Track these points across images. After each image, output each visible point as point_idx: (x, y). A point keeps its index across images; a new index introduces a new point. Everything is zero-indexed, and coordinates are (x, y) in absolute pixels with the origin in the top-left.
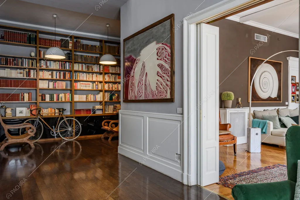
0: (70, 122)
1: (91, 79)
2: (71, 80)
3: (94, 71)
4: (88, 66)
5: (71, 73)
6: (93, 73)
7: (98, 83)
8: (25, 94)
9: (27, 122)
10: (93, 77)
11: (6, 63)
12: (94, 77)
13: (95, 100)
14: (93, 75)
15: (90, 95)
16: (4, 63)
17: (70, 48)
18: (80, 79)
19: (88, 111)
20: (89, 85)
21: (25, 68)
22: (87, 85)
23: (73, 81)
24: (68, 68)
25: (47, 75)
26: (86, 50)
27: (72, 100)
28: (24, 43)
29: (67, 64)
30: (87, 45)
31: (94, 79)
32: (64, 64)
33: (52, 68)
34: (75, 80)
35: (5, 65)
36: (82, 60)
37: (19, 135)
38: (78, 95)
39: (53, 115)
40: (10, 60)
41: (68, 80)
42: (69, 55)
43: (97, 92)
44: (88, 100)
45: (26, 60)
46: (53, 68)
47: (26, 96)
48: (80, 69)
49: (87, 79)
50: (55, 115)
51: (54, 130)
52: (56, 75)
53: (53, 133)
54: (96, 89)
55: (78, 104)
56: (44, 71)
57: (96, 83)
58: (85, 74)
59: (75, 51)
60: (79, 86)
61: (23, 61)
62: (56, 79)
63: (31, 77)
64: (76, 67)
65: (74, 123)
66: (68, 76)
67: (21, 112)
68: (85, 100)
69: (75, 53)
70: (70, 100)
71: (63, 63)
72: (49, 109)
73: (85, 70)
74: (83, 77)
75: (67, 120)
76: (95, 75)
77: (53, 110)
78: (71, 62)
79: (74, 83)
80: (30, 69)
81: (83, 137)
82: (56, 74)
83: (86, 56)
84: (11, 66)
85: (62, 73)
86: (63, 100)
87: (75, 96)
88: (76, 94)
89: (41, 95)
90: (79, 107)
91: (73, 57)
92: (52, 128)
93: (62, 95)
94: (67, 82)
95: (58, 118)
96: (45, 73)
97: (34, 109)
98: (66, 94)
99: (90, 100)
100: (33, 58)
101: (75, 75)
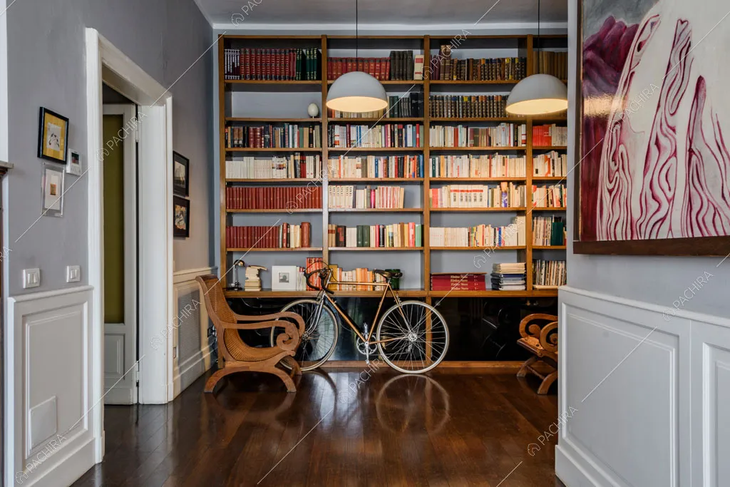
0: (415, 315)
1: (484, 175)
2: (422, 179)
3: (495, 145)
4: (475, 132)
5: (421, 156)
6: (491, 153)
7: (508, 186)
8: (292, 227)
9: (290, 310)
10: (490, 166)
11: (244, 142)
12: (494, 168)
13: (497, 242)
14: (494, 161)
15: (481, 226)
16: (241, 142)
17: (418, 77)
18: (449, 176)
19: (477, 279)
20: (478, 194)
21: (294, 153)
22: (473, 193)
23: (427, 184)
24: (410, 143)
25: (350, 168)
26: (468, 79)
27: (423, 245)
28: (289, 79)
29: (410, 130)
30: (473, 62)
31: (497, 174)
32: (400, 131)
33: (363, 146)
34: (434, 179)
35: (244, 146)
36: (455, 113)
37: (269, 346)
38: (443, 229)
39: (370, 289)
40: (255, 131)
41: (412, 179)
42: (414, 102)
43: (509, 216)
44: (473, 244)
45: (293, 128)
46: (366, 146)
47: (295, 232)
48: (450, 144)
49: (474, 176)
50: (374, 289)
51: (366, 337)
52: (375, 168)
53: (362, 347)
54: (503, 205)
55: (445, 256)
56: (342, 156)
57: (504, 185)
58: (465, 157)
59: (433, 88)
60: (446, 198)
61: (287, 131)
62: (377, 179)
63: (307, 176)
64: (438, 137)
65: (428, 316)
66: (410, 164)
67: (284, 280)
68: (463, 243)
69: (433, 94)
70: (418, 244)
71: (396, 130)
72: (359, 270)
73: (464, 145)
74: (458, 167)
75: (404, 306)
76: (498, 159)
77: (370, 274)
78: (421, 123)
79: (431, 190)
80: (303, 154)
81: (456, 365)
82: (377, 165)
83: (470, 98)
84: (258, 149)
85: (393, 160)
86: (397, 245)
87: (432, 230)
88: (439, 225)
89: (334, 229)
90: (449, 265)
91: (427, 105)
92: (361, 330)
93: (392, 229)
94: (409, 187)
95: (380, 299)
96: (345, 163)
97: (316, 272)
98: (406, 226)
99: (481, 245)
100: (313, 120)
101: (434, 165)
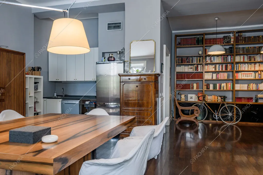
0: (232, 108)
1: (253, 69)
2: (233, 71)
3: (256, 61)
4: (250, 57)
5: (233, 64)
6: (255, 63)
7: (261, 72)
8: (194, 84)
9: (194, 106)
10: (255, 67)
11: (181, 62)
12: (256, 67)
13: (257, 88)
14: (256, 65)
15: (251, 84)
16: (180, 62)
17: (232, 42)
18: (242, 70)
19: (250, 99)
20: (251, 75)
21: (195, 64)
22: (249, 75)
23: (234, 72)
24: (229, 61)
25: (211, 68)
26: (248, 42)
27: (233, 89)
28: (194, 45)
29: (229, 57)
30: (249, 38)
31: (257, 69)
32: (226, 58)
33: (215, 62)
34: (237, 71)
35: (181, 63)
36: (244, 52)
37: (189, 115)
38: (239, 85)
39: (216, 101)
40: (184, 59)
41: (230, 71)
42: (230, 49)
43: (261, 81)
44: (249, 89)
45: (195, 58)
46: (216, 62)
47: (195, 85)
48: (242, 60)
49: (249, 69)
50: (217, 101)
51: (216, 114)
52: (218, 68)
53: (215, 117)
54: (259, 78)
55: (240, 92)
56: (209, 65)
57: (259, 72)
58: (247, 64)
59: (236, 45)
60: (240, 76)
61: (193, 59)
62: (219, 71)
63: (199, 70)
64: (238, 59)
65: (235, 109)
66: (229, 67)
67: (191, 98)
68: (246, 89)
69: (237, 46)
70: (232, 89)
71: (225, 57)
72: (213, 96)
73: (246, 61)
74: (245, 67)
75: (228, 106)
77: (216, 97)
78: (233, 55)
79: (236, 74)
80: (198, 65)
81: (244, 123)
82: (219, 67)
83: (248, 47)
84: (185, 64)
85: (224, 65)
86: (225, 89)
87: (236, 85)
88: (238, 84)
89: (206, 84)
90: (240, 95)
91: (235, 50)
92: (215, 112)
93: (223, 85)
94: (229, 73)
95: (220, 104)
96: (209, 67)
97: (201, 96)
98: (228, 84)
99: (251, 89)
100: (200, 55)
101: (237, 67)
